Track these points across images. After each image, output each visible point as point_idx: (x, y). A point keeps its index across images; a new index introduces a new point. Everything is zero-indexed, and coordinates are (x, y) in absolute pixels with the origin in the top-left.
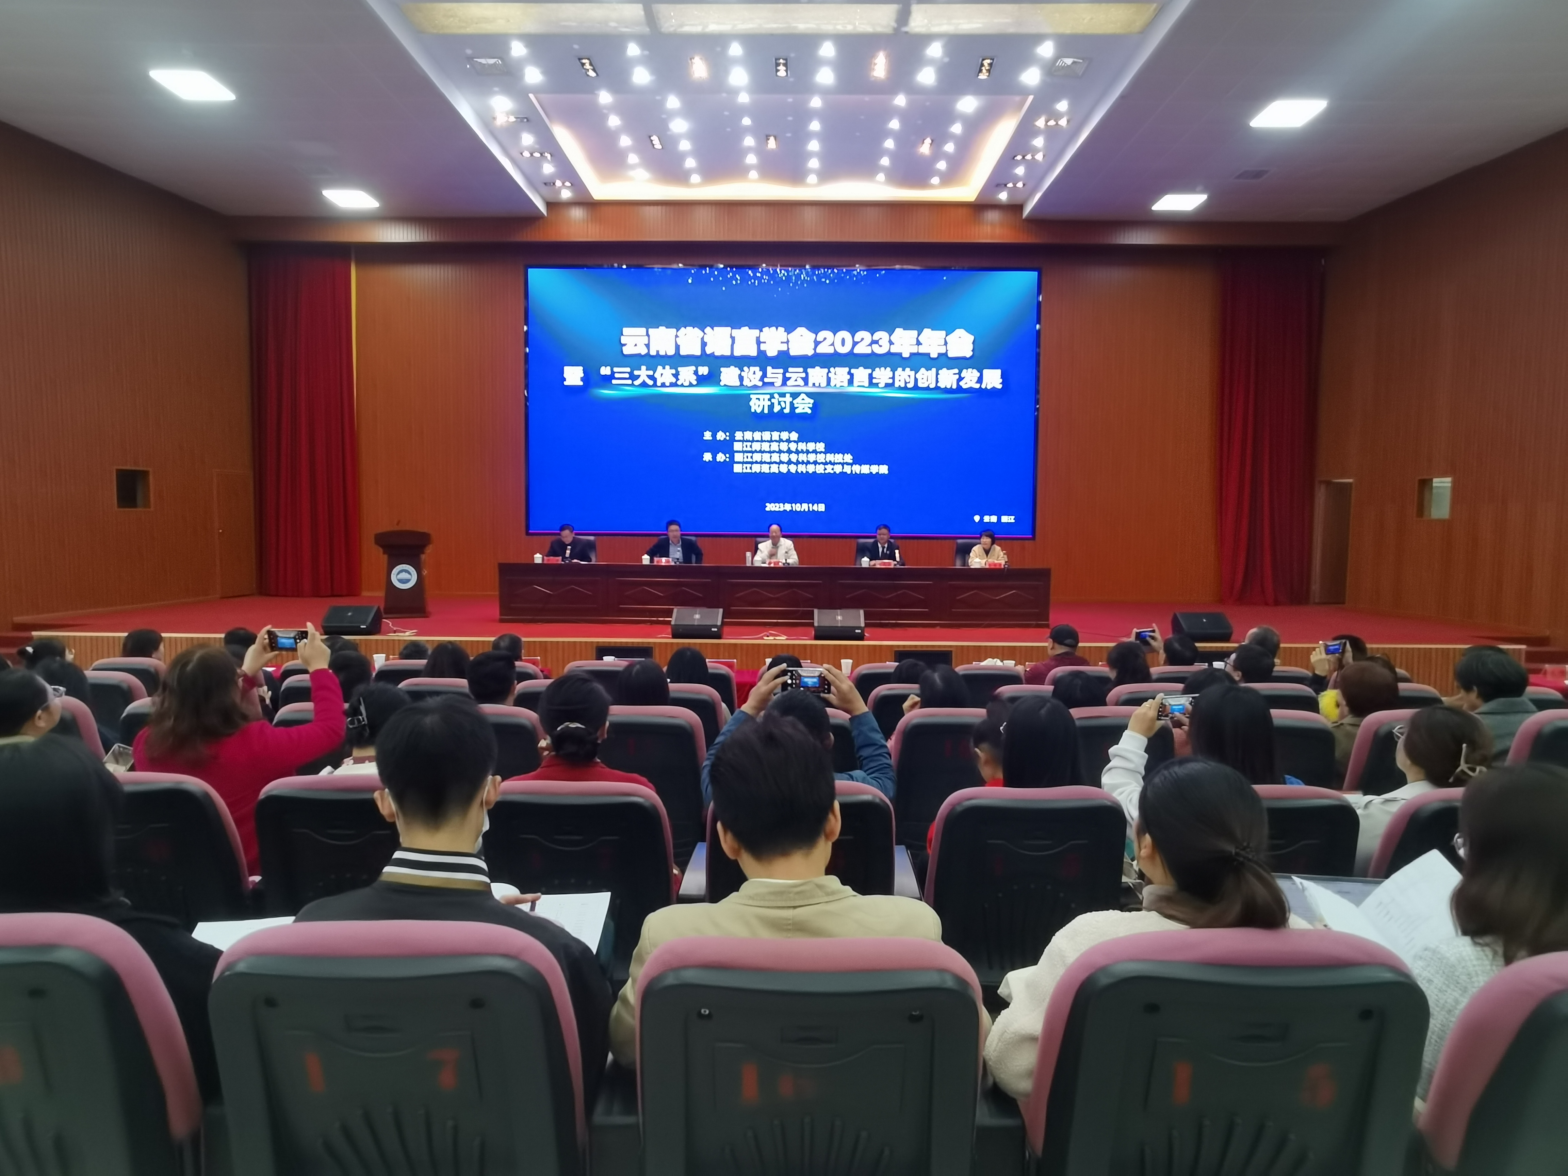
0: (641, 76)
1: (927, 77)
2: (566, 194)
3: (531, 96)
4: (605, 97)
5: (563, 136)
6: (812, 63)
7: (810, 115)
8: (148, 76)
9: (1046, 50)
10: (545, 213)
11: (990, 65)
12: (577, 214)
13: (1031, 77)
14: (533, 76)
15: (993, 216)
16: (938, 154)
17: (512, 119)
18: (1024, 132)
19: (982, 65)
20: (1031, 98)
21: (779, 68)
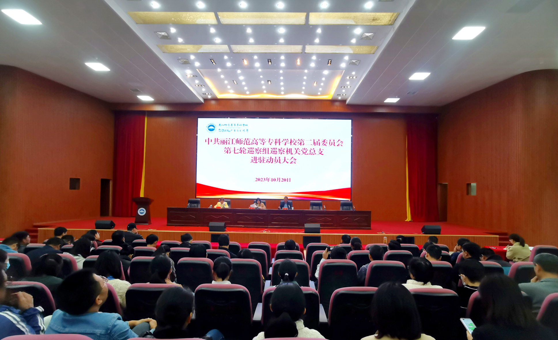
0: (229, 64)
1: (313, 65)
2: (209, 97)
3: (197, 70)
4: (219, 70)
5: (208, 81)
6: (279, 61)
7: (280, 75)
8: (85, 64)
9: (346, 58)
10: (203, 102)
11: (331, 62)
12: (213, 102)
13: (343, 65)
14: (197, 64)
15: (337, 104)
16: (319, 86)
17: (192, 76)
18: (343, 80)
19: (329, 62)
20: (344, 71)
21: (269, 62)
